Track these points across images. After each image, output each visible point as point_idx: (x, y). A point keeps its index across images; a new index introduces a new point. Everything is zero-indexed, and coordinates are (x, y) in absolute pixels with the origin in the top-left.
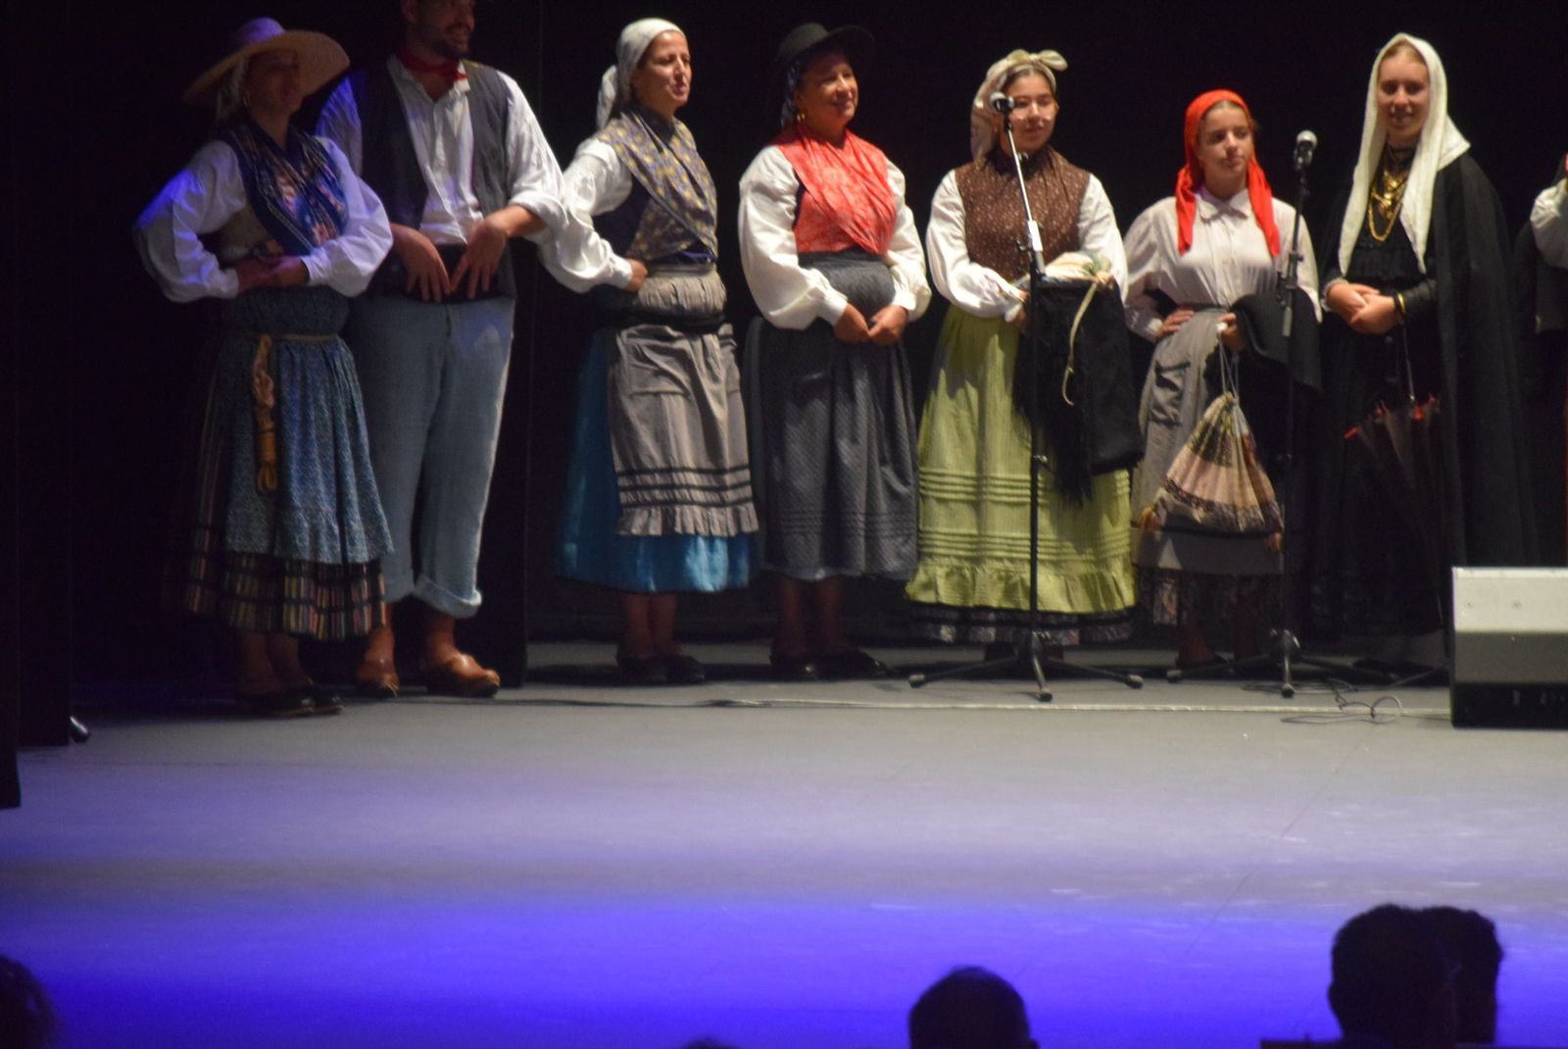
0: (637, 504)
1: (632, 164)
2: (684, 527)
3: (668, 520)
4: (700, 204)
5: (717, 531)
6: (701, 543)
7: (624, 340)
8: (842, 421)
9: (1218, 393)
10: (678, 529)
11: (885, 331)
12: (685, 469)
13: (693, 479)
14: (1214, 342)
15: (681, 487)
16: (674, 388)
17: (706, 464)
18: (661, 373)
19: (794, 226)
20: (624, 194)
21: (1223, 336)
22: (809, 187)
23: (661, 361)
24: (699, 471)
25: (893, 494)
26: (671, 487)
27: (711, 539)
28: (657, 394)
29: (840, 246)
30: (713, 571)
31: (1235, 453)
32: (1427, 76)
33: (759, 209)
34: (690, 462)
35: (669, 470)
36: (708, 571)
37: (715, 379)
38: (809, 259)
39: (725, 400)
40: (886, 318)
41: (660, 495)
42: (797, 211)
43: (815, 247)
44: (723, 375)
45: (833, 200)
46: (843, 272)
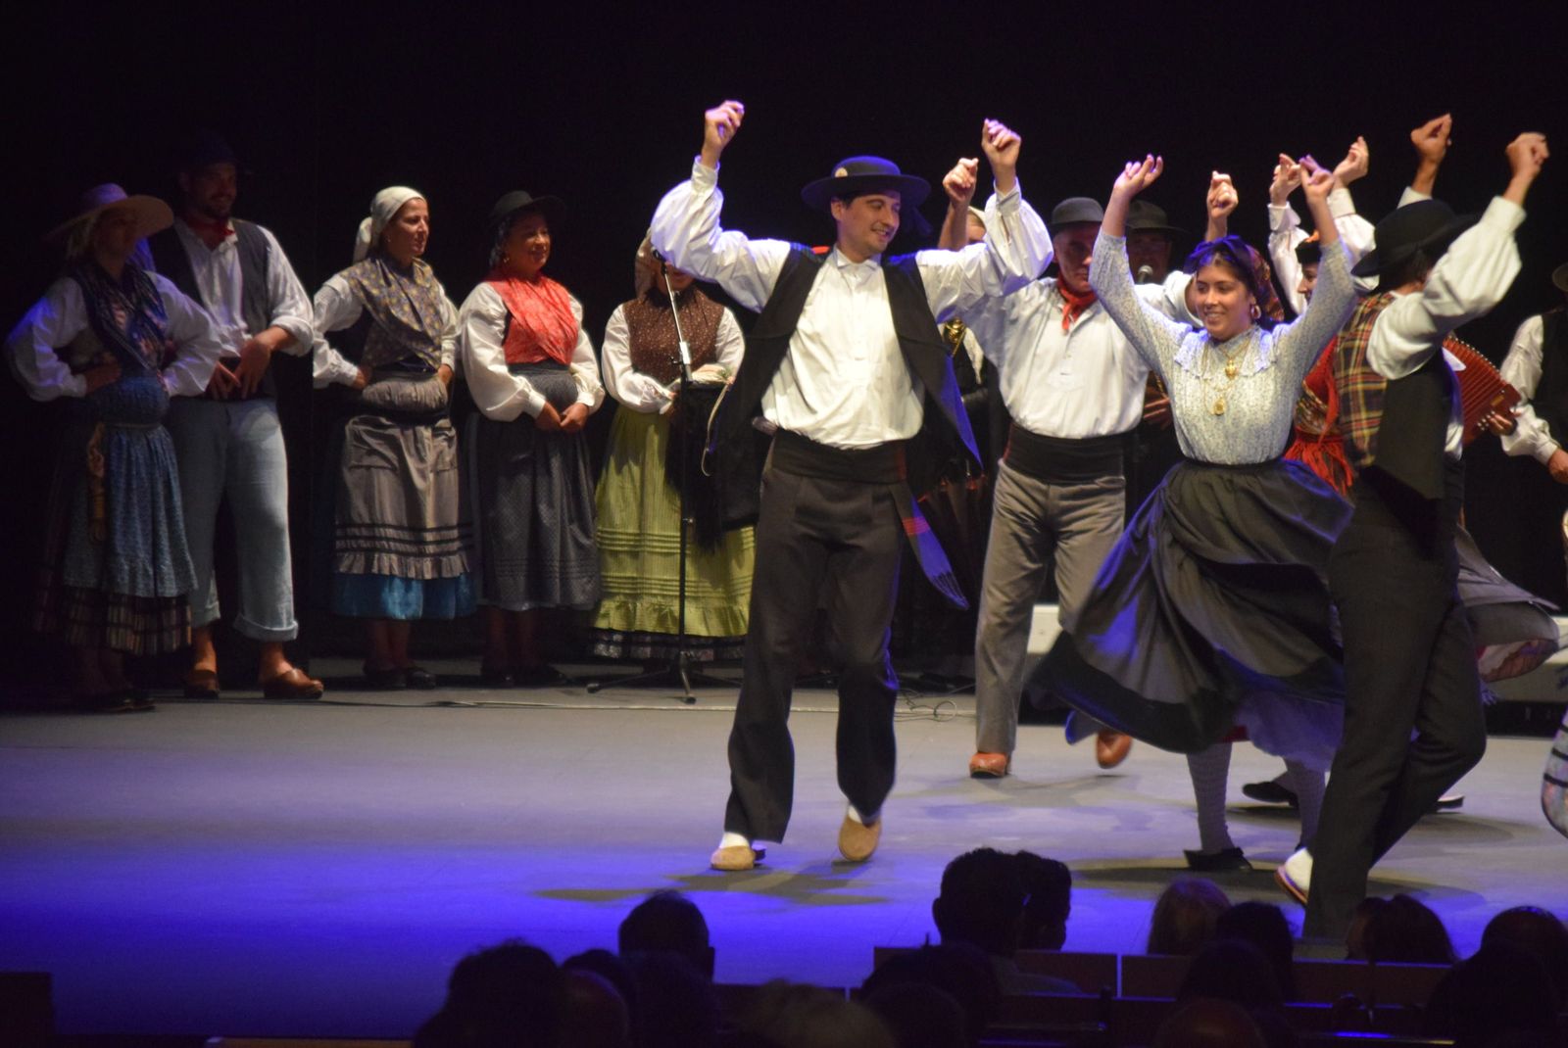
0: (346, 550)
1: (362, 294)
2: (380, 570)
3: (369, 564)
4: (416, 327)
5: (412, 574)
6: (397, 582)
7: (354, 426)
8: (542, 493)
10: (375, 570)
11: (572, 422)
12: (385, 526)
13: (393, 533)
15: (381, 538)
16: (382, 463)
17: (406, 522)
18: (372, 452)
19: (503, 343)
20: (356, 316)
22: (515, 314)
23: (372, 442)
24: (399, 527)
25: (580, 546)
26: (373, 538)
27: (407, 581)
28: (369, 468)
29: (539, 358)
30: (406, 604)
33: (478, 330)
34: (390, 518)
35: (373, 525)
36: (401, 604)
37: (420, 457)
38: (515, 368)
39: (431, 476)
40: (574, 412)
41: (364, 544)
42: (506, 332)
43: (521, 359)
44: (430, 457)
45: (533, 324)
46: (541, 378)
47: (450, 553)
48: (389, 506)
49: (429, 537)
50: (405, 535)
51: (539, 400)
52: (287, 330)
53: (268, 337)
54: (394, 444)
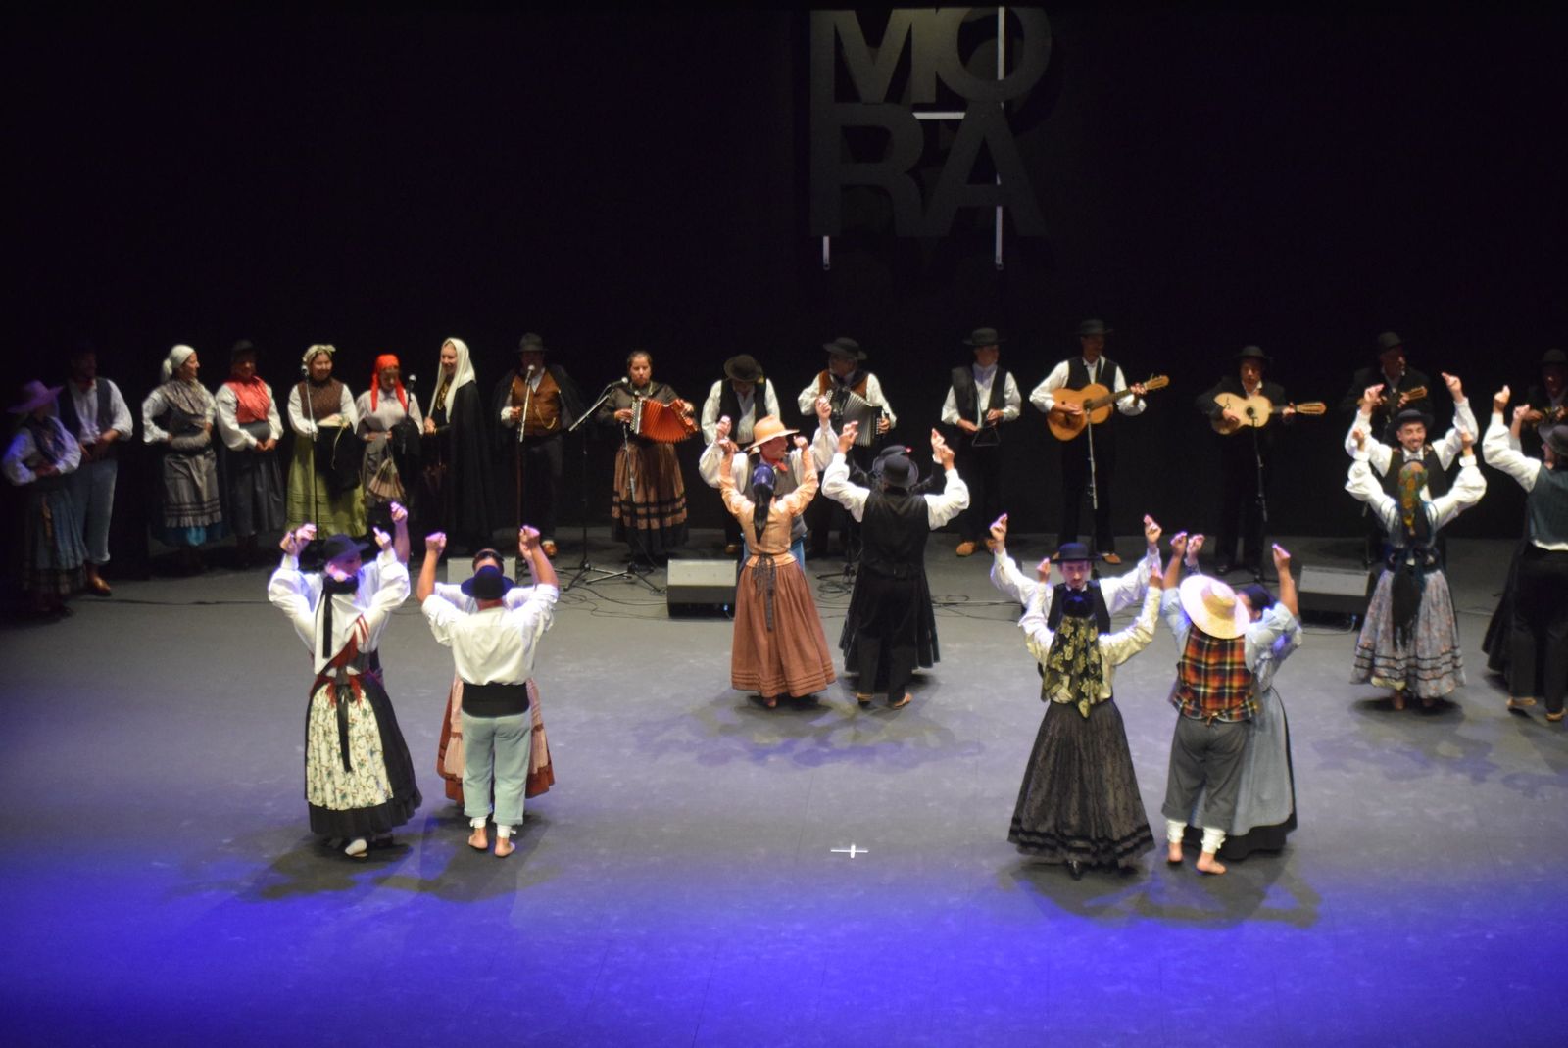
0: (169, 516)
1: (166, 400)
2: (184, 524)
3: (179, 522)
4: (192, 412)
5: (200, 524)
6: (193, 529)
7: (167, 459)
8: (258, 482)
9: (386, 458)
10: (182, 525)
11: (269, 448)
12: (185, 504)
13: (189, 507)
14: (385, 442)
15: (184, 510)
16: (182, 475)
17: (194, 500)
18: (177, 471)
19: (236, 414)
20: (165, 410)
21: (388, 440)
22: (240, 399)
23: (177, 466)
24: (191, 504)
25: (276, 502)
26: (181, 510)
27: (197, 528)
28: (176, 479)
29: (253, 420)
30: (197, 538)
31: (392, 479)
32: (456, 355)
33: (223, 408)
34: (187, 500)
35: (180, 504)
36: (195, 538)
37: (199, 471)
38: (242, 425)
39: (204, 478)
40: (270, 443)
41: (176, 513)
42: (237, 409)
43: (245, 421)
44: (203, 469)
45: (249, 405)
46: (253, 429)
47: (216, 511)
48: (186, 495)
49: (205, 506)
50: (195, 507)
51: (253, 441)
52: (118, 431)
53: (108, 436)
54: (186, 467)
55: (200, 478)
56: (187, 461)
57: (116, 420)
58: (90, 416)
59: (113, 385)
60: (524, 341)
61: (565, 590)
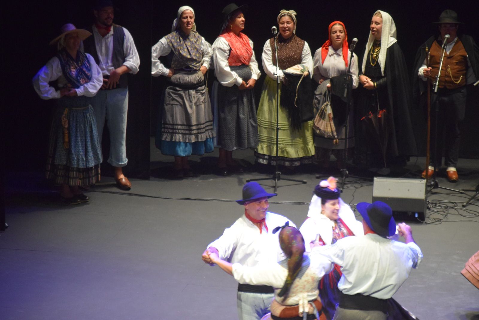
0: (165, 133)
1: (171, 45)
4: (189, 57)
5: (187, 141)
7: (168, 90)
11: (250, 86)
13: (180, 127)
16: (177, 103)
17: (185, 123)
19: (228, 59)
20: (169, 52)
21: (328, 87)
22: (233, 49)
24: (182, 125)
27: (186, 144)
29: (240, 64)
32: (382, 22)
33: (220, 55)
34: (179, 122)
36: (182, 151)
37: (191, 101)
38: (231, 68)
39: (194, 107)
41: (170, 131)
42: (229, 55)
43: (234, 64)
44: (194, 101)
45: (238, 52)
46: (240, 71)
48: (179, 118)
49: (194, 128)
50: (185, 128)
52: (127, 67)
53: (120, 70)
54: (181, 97)
55: (191, 107)
56: (182, 93)
57: (127, 59)
58: (107, 55)
59: (126, 32)
60: (443, 14)
61: (464, 206)
